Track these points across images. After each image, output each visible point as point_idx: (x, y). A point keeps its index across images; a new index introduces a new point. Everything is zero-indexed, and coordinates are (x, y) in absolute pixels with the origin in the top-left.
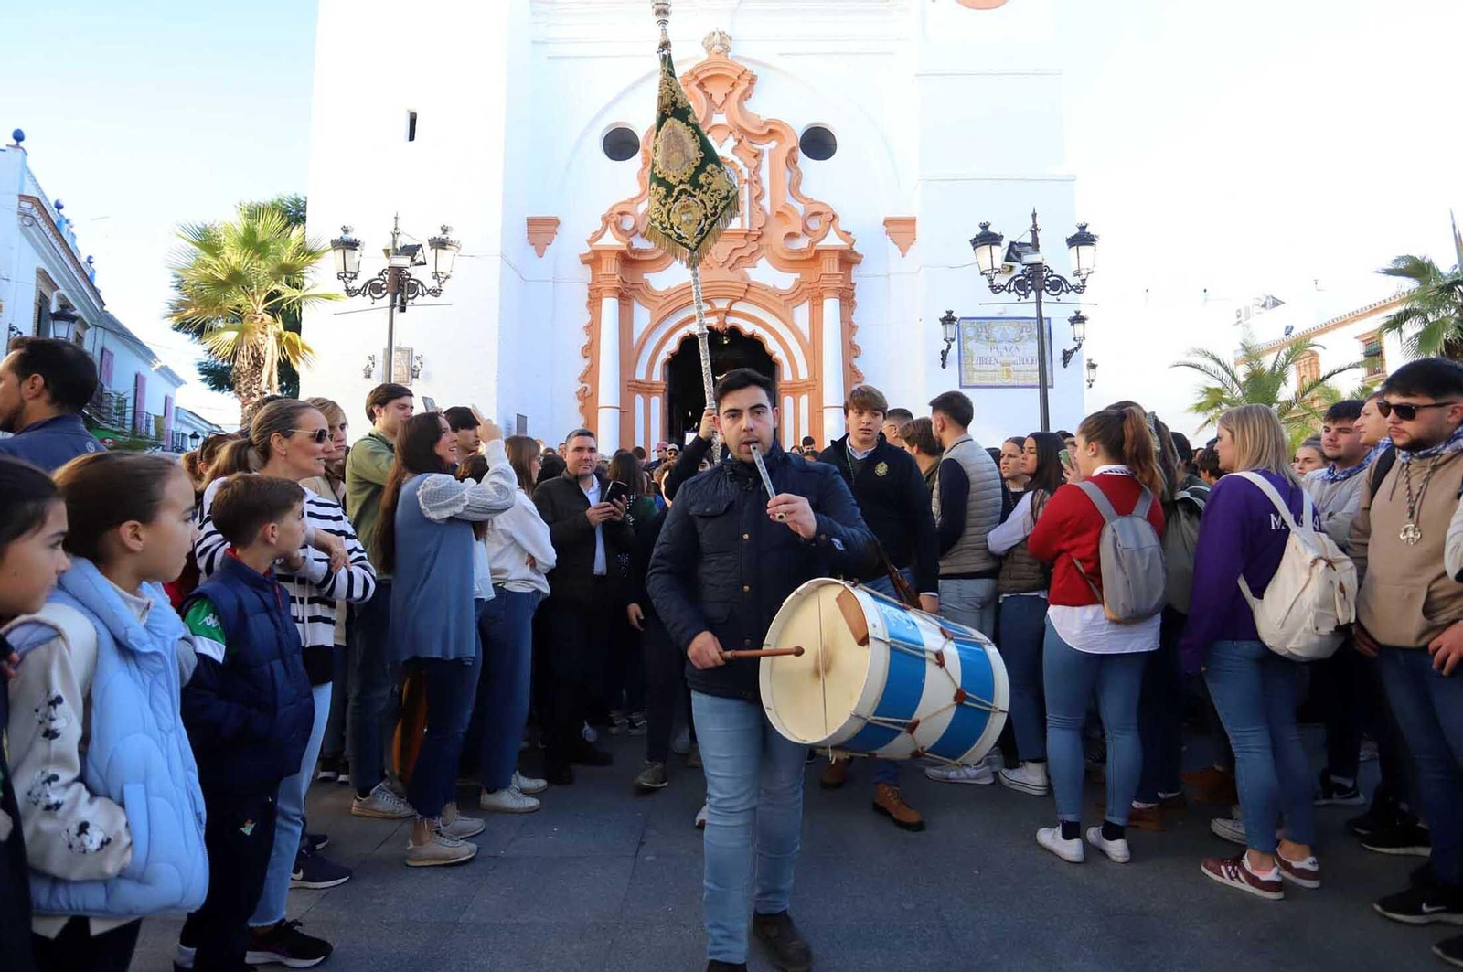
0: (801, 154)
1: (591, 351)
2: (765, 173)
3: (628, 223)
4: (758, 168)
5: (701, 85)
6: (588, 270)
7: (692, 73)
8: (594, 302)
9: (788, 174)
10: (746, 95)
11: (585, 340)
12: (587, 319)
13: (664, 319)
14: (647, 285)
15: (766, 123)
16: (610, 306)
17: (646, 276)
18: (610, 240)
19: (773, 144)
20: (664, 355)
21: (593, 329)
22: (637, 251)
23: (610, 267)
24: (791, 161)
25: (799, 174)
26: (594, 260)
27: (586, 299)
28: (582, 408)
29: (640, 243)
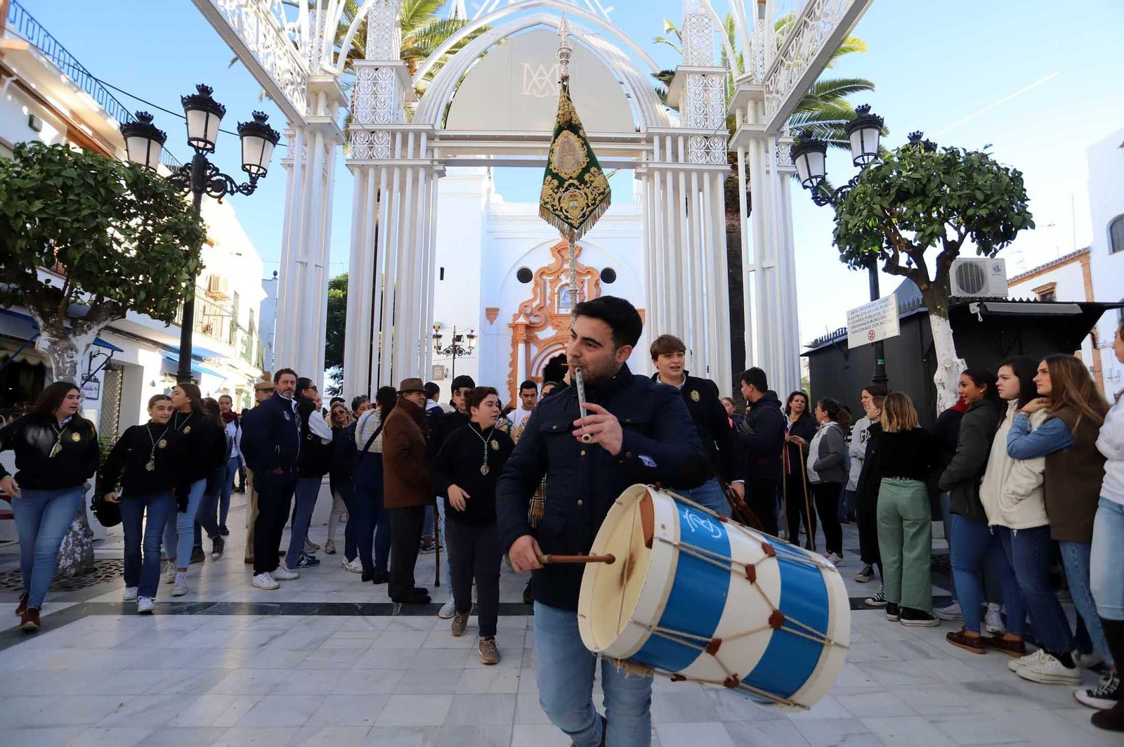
0: (601, 281)
1: (513, 364)
2: (586, 289)
3: (529, 311)
4: (583, 287)
5: (559, 251)
6: (512, 330)
7: (555, 247)
8: (515, 344)
9: (595, 290)
10: (578, 255)
11: (511, 360)
12: (511, 351)
13: (543, 351)
14: (536, 337)
15: (586, 269)
16: (521, 347)
17: (536, 333)
18: (522, 320)
19: (589, 277)
20: (543, 366)
21: (514, 355)
22: (533, 323)
23: (522, 331)
24: (597, 284)
25: (600, 290)
26: (514, 327)
27: (511, 342)
28: (509, 388)
29: (533, 320)
